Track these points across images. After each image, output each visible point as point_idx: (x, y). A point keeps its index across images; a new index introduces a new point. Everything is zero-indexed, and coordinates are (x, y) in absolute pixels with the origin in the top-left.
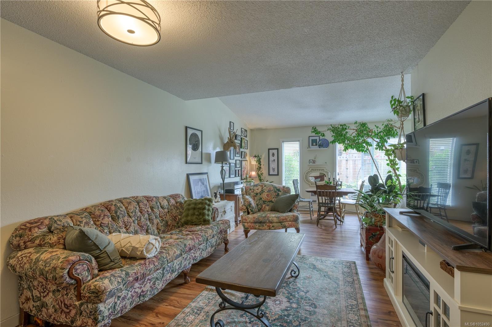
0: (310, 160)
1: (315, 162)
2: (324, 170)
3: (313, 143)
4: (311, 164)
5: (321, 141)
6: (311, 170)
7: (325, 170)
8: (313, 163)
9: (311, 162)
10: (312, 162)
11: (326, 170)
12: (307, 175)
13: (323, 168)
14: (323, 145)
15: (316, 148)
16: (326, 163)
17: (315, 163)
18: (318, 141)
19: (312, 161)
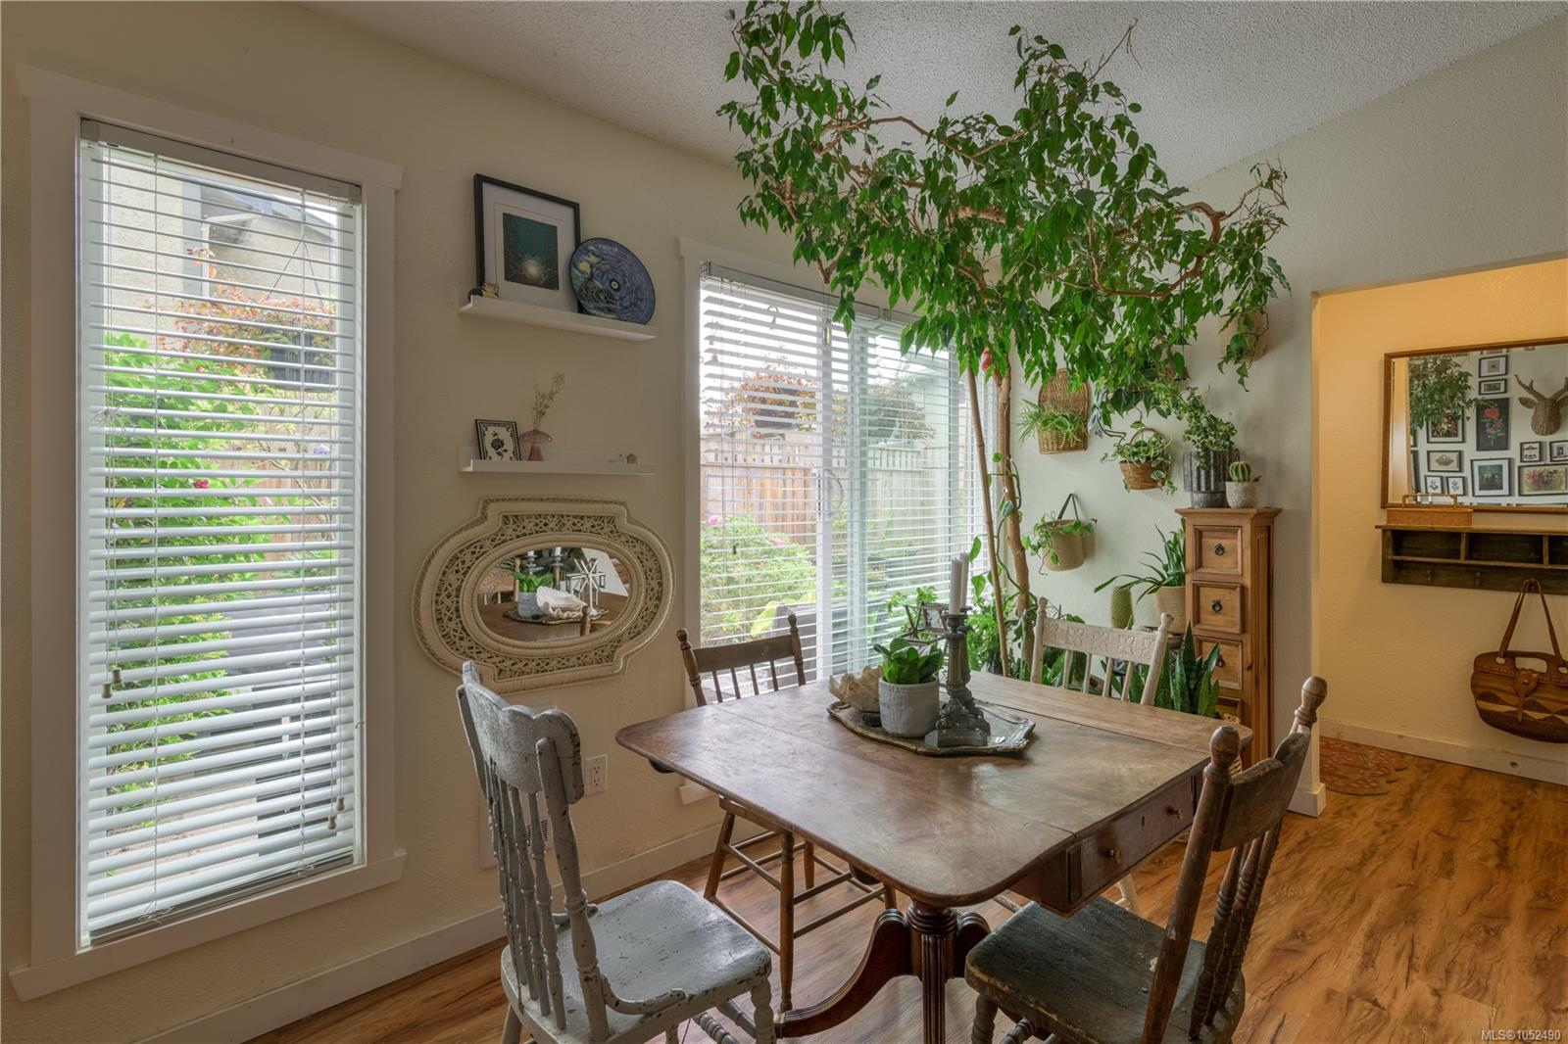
0: (479, 427)
1: (544, 448)
2: (611, 520)
3: (520, 260)
4: (496, 463)
5: (593, 259)
6: (493, 522)
7: (623, 523)
8: (518, 455)
9: (498, 444)
10: (509, 445)
11: (630, 520)
12: (452, 578)
13: (610, 510)
14: (609, 298)
15: (548, 309)
16: (631, 459)
17: (535, 455)
18: (565, 245)
19: (504, 434)
